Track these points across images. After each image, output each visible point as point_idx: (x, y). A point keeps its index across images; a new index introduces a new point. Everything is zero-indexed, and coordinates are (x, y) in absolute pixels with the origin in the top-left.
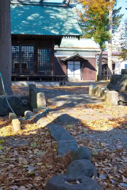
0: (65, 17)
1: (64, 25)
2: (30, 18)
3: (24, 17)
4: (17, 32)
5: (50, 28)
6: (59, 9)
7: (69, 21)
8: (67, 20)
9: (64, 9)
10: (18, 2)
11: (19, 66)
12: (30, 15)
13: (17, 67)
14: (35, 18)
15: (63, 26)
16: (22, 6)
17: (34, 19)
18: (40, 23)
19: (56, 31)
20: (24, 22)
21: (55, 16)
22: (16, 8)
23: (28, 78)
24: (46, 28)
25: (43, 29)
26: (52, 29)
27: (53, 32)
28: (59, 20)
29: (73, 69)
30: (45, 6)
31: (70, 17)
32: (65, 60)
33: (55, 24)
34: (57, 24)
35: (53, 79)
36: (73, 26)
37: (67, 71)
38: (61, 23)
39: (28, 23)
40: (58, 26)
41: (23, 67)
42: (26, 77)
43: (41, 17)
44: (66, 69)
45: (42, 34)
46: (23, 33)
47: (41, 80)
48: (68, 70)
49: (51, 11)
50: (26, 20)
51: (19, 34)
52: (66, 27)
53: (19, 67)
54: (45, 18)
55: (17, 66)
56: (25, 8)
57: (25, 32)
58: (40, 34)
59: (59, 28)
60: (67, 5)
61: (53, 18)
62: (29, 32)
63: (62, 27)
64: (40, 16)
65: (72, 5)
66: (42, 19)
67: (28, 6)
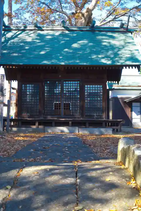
0: (122, 43)
1: (120, 52)
2: (75, 45)
3: (68, 45)
4: (55, 62)
5: (100, 56)
6: (115, 35)
7: (126, 48)
8: (124, 47)
9: (122, 35)
10: (63, 28)
11: (60, 106)
12: (76, 42)
13: (57, 109)
14: (81, 45)
15: (118, 54)
16: (67, 32)
17: (80, 47)
18: (88, 50)
19: (108, 59)
20: (66, 50)
21: (109, 43)
22: (60, 35)
23: (70, 122)
24: (94, 57)
25: (89, 57)
26: (103, 58)
27: (104, 61)
28: (112, 47)
29: (139, 112)
30: (97, 32)
31: (129, 43)
32: (129, 101)
33: (108, 52)
34: (110, 52)
35: (104, 124)
36: (132, 54)
37: (131, 114)
38: (116, 50)
39: (71, 51)
40: (111, 54)
41: (65, 109)
42: (68, 122)
43: (91, 44)
44: (130, 112)
45: (88, 64)
46: (63, 64)
47: (87, 125)
48: (133, 113)
49: (104, 37)
50: (70, 47)
51: (58, 64)
52: (121, 54)
53: (60, 109)
54: (95, 44)
55: (57, 106)
56: (71, 35)
57: (66, 62)
58: (85, 64)
59: (112, 56)
60: (126, 29)
61: (105, 46)
62: (71, 62)
63: (116, 55)
64: (89, 43)
65: (132, 29)
66: (91, 46)
67: (76, 32)
